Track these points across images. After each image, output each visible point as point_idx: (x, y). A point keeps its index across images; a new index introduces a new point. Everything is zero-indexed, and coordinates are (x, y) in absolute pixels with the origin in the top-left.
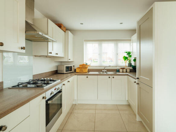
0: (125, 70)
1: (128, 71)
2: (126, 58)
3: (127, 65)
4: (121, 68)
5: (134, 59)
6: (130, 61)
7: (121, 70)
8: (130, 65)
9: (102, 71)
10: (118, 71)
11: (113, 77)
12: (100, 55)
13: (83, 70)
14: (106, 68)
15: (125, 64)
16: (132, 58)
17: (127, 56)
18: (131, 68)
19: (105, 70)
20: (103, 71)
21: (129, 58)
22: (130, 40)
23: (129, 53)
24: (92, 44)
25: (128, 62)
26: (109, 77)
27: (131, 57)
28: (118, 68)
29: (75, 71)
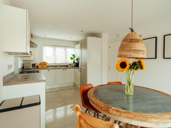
0: (71, 66)
1: (73, 66)
2: (72, 58)
4: (69, 65)
5: (76, 59)
6: (74, 60)
7: (69, 66)
8: (74, 62)
9: (57, 67)
10: (67, 66)
11: (66, 70)
12: (55, 56)
13: (44, 66)
14: (59, 65)
15: (71, 62)
16: (75, 59)
17: (73, 57)
18: (75, 64)
19: (59, 66)
22: (74, 47)
23: (74, 55)
24: (48, 48)
26: (63, 70)
27: (75, 57)
28: (67, 64)
29: (37, 67)
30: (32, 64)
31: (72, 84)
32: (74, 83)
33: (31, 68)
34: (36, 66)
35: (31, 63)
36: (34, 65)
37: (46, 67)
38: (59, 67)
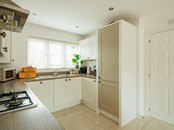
0: (74, 72)
1: (77, 72)
3: (75, 67)
4: (71, 70)
5: (81, 61)
7: (71, 72)
8: (77, 67)
9: (52, 74)
10: (68, 73)
11: (70, 80)
12: (48, 56)
13: (31, 74)
15: (73, 66)
18: (79, 70)
19: (56, 72)
20: (54, 74)
21: (77, 61)
23: (77, 56)
25: (76, 64)
26: (66, 80)
27: (79, 59)
28: (68, 70)
29: (17, 76)
30: (7, 72)
31: (79, 103)
32: (82, 100)
33: (5, 80)
34: (14, 75)
35: (3, 69)
36: (10, 73)
37: (34, 75)
38: (56, 75)
